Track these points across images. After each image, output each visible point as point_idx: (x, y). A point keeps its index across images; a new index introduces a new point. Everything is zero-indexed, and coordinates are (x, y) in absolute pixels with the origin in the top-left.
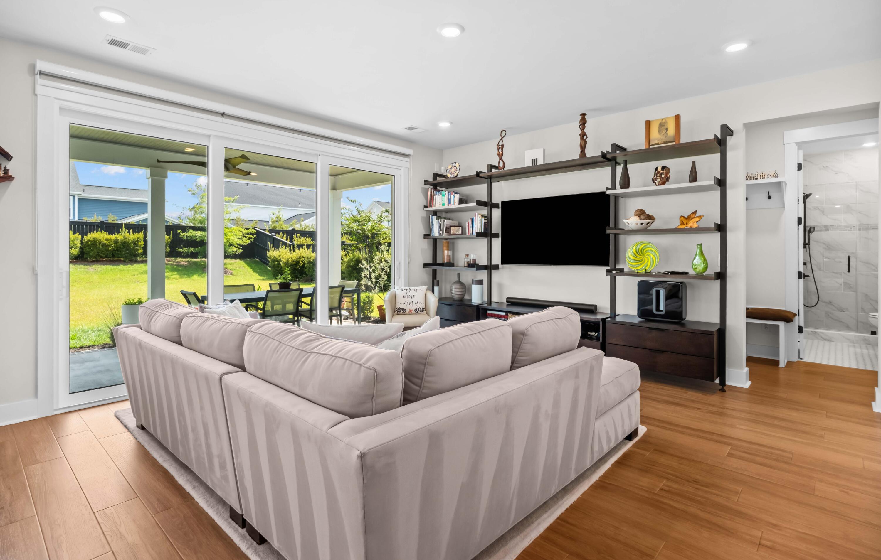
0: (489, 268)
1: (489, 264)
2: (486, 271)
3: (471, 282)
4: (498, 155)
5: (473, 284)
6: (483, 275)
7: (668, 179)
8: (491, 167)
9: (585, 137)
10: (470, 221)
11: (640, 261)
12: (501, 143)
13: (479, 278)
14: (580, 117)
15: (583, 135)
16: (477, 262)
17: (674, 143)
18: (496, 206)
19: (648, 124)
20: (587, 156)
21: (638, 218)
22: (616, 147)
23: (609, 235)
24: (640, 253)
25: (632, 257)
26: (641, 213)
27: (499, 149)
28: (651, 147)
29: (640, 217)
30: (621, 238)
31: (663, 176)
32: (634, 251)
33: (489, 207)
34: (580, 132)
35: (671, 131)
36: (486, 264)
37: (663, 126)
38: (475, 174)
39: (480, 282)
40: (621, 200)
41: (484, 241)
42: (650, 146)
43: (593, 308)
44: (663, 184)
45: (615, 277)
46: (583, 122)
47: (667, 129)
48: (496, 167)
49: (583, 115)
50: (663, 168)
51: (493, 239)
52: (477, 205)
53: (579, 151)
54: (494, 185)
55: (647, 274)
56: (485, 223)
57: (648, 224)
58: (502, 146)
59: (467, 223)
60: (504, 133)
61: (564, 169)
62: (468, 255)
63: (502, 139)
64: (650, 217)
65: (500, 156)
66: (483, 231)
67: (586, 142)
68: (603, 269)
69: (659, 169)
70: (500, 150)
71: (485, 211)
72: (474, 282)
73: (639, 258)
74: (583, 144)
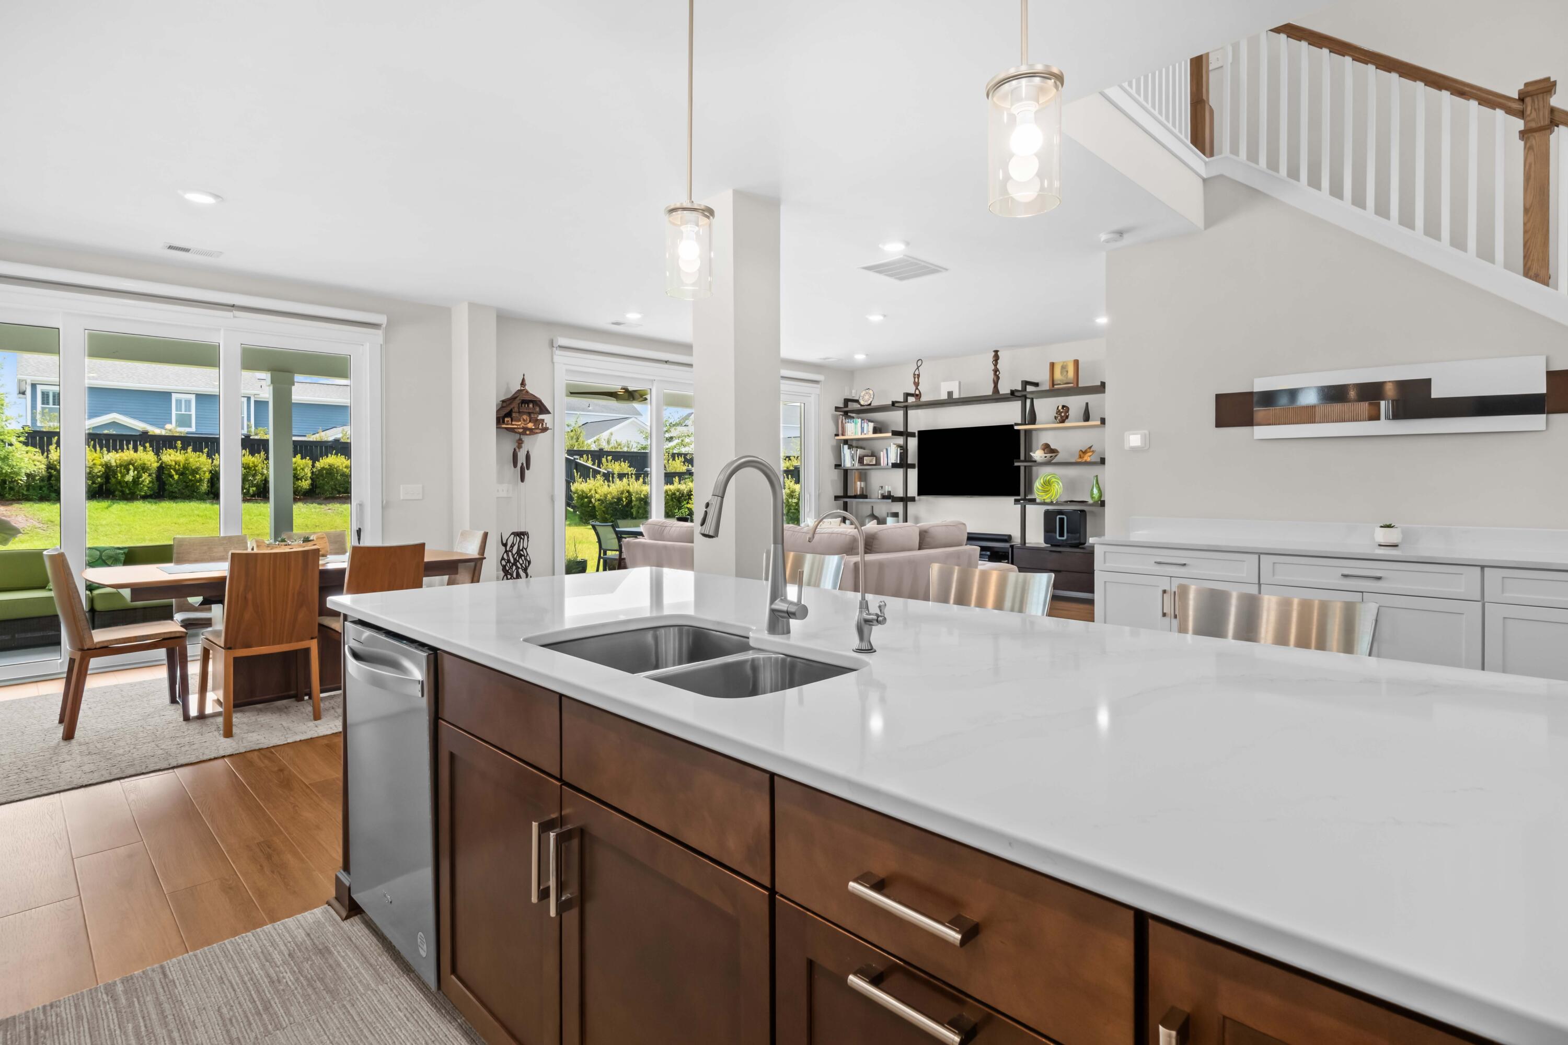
0: (905, 500)
1: (905, 496)
2: (902, 503)
3: (886, 515)
4: (915, 383)
5: (888, 516)
6: (898, 507)
7: (1067, 417)
8: (907, 395)
9: (998, 373)
10: (885, 451)
11: (1047, 491)
12: (917, 373)
13: (895, 511)
14: (993, 354)
15: (996, 371)
16: (892, 494)
17: (1072, 385)
18: (913, 435)
19: (1052, 365)
20: (1001, 393)
21: (1042, 452)
22: (1026, 383)
23: (1019, 467)
24: (1048, 483)
25: (1040, 488)
26: (1047, 448)
27: (915, 378)
28: (1055, 386)
29: (1044, 450)
30: (1034, 469)
31: (1063, 414)
32: (1042, 481)
33: (905, 437)
34: (993, 367)
35: (1071, 374)
36: (902, 496)
37: (1064, 368)
38: (891, 403)
39: (896, 515)
40: (1034, 433)
41: (900, 472)
42: (1053, 385)
43: (1006, 538)
44: (1063, 421)
45: (1025, 506)
46: (996, 358)
47: (1067, 372)
48: (912, 395)
49: (996, 352)
50: (1063, 407)
51: (909, 470)
52: (892, 435)
53: (992, 385)
54: (910, 412)
55: (1051, 503)
56: (900, 453)
57: (1051, 457)
58: (919, 375)
59: (882, 453)
60: (920, 362)
61: (978, 402)
62: (882, 487)
63: (918, 368)
64: (1054, 451)
65: (917, 384)
66: (898, 462)
67: (998, 378)
68: (1011, 500)
69: (1060, 408)
70: (916, 380)
71: (900, 440)
72: (889, 515)
73: (1048, 488)
74: (995, 379)
